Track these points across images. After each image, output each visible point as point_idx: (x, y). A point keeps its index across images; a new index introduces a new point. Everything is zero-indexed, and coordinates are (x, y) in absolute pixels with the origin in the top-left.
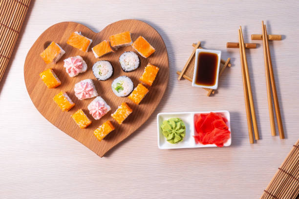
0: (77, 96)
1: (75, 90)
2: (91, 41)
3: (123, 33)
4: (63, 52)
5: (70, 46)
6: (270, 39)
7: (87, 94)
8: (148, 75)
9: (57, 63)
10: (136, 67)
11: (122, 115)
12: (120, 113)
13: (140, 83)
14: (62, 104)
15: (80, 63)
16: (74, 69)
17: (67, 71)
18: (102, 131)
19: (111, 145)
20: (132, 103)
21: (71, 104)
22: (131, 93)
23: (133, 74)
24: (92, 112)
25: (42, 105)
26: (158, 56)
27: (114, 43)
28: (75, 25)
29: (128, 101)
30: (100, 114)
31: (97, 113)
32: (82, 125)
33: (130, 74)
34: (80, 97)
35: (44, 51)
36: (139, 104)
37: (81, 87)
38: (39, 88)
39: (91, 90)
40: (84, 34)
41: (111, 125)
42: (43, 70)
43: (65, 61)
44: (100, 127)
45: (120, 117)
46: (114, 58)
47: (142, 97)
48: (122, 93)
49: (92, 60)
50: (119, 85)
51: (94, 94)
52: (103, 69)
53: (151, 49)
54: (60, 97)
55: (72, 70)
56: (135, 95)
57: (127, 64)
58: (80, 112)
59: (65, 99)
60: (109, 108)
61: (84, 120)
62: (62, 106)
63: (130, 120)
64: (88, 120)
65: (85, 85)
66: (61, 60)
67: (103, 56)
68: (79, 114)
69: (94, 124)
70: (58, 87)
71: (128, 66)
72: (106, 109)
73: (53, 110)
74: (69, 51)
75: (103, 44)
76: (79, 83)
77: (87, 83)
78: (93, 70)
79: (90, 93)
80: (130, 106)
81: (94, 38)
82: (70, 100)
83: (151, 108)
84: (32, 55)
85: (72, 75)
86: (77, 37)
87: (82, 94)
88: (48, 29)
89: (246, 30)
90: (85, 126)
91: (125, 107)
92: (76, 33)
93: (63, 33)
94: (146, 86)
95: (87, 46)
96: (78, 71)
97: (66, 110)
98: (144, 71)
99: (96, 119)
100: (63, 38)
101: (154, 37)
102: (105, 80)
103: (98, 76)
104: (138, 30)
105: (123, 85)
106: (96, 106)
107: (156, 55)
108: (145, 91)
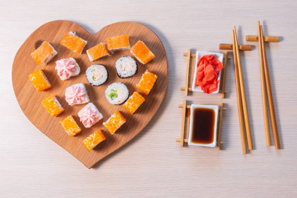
0: (67, 101)
1: (66, 95)
2: (86, 42)
3: (121, 36)
4: (55, 52)
5: (63, 46)
7: (78, 99)
8: (145, 83)
9: (48, 64)
10: (133, 73)
11: (114, 125)
12: (113, 122)
13: (136, 91)
14: (50, 109)
15: (73, 66)
16: (66, 72)
17: (59, 74)
18: (92, 140)
19: (101, 155)
20: (126, 112)
21: (61, 109)
22: (125, 101)
23: (129, 81)
24: (83, 120)
25: (29, 109)
26: (156, 63)
27: (111, 47)
28: (70, 24)
29: (121, 110)
30: (91, 121)
31: (88, 121)
32: (71, 133)
33: (126, 80)
34: (70, 102)
35: (36, 51)
36: (134, 113)
37: (73, 92)
38: (27, 89)
39: (83, 96)
40: (78, 34)
41: (102, 134)
42: (32, 72)
43: (57, 62)
44: (91, 136)
45: (113, 126)
46: (110, 62)
47: (137, 106)
48: (116, 101)
49: (86, 62)
50: (113, 92)
51: (86, 100)
52: (96, 74)
53: (151, 54)
54: (49, 101)
55: (64, 73)
56: (130, 104)
57: (124, 69)
58: (70, 118)
59: (54, 103)
60: (100, 116)
61: (74, 128)
62: (50, 111)
63: (123, 130)
64: (78, 128)
65: (78, 89)
66: (53, 61)
67: (97, 60)
68: (69, 121)
69: (84, 132)
70: (47, 90)
71: (125, 72)
72: (99, 117)
73: (41, 114)
74: (62, 52)
75: (99, 47)
76: (71, 88)
77: (79, 88)
78: (87, 75)
79: (82, 98)
80: (124, 115)
81: (89, 39)
82: (60, 105)
83: (146, 119)
84: (22, 54)
85: (63, 78)
86: (72, 38)
87: (73, 99)
88: (41, 27)
90: (75, 134)
91: (119, 116)
92: (71, 33)
93: (56, 32)
94: (143, 94)
95: (82, 46)
96: (70, 74)
97: (55, 115)
98: (140, 78)
99: (86, 127)
100: (55, 38)
101: (154, 42)
102: (99, 86)
103: (91, 81)
104: (137, 34)
105: (119, 90)
106: (87, 113)
107: (154, 62)
108: (141, 100)
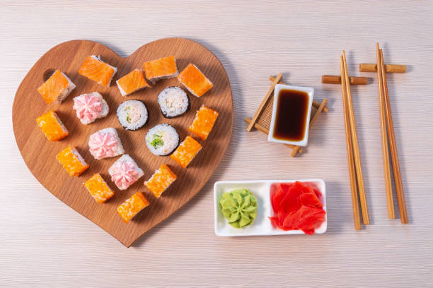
0: (92, 153)
1: (90, 144)
2: (115, 69)
3: (165, 58)
4: (72, 85)
5: (83, 76)
6: (388, 71)
7: (108, 150)
8: (201, 123)
9: (63, 102)
10: (184, 110)
11: (160, 184)
12: (159, 180)
13: (189, 135)
14: (69, 166)
15: (98, 104)
16: (88, 112)
17: (78, 115)
18: (130, 207)
19: (144, 228)
20: (177, 165)
21: (84, 165)
22: (175, 150)
23: (178, 121)
24: (115, 178)
25: (40, 166)
26: (217, 94)
27: (151, 73)
28: (92, 44)
29: (170, 163)
30: (127, 181)
31: (123, 180)
32: (100, 198)
33: (174, 121)
34: (97, 155)
35: (44, 84)
36: (188, 167)
37: (99, 140)
38: (34, 140)
39: (113, 145)
40: (104, 59)
41: (144, 198)
42: (41, 113)
43: (76, 99)
44: (127, 201)
45: (158, 186)
46: (150, 97)
47: (191, 156)
48: (161, 150)
49: (116, 98)
50: (156, 138)
51: (119, 150)
52: (131, 114)
53: (208, 83)
54: (67, 154)
55: (85, 113)
56: (182, 153)
57: (170, 105)
58: (97, 177)
59: (74, 157)
60: (140, 173)
61: (102, 190)
62: (69, 168)
63: (172, 191)
64: (109, 190)
65: (105, 137)
66: (69, 99)
67: (132, 94)
68: (96, 181)
69: (117, 196)
70: (64, 139)
71: (172, 109)
72: (138, 174)
73: (56, 174)
74: (82, 85)
75: (134, 74)
76: (96, 134)
77: (109, 133)
78: (118, 115)
79: (113, 148)
80: (172, 169)
81: (120, 64)
82: (82, 160)
83: (206, 174)
84: (26, 89)
85: (85, 121)
86: (95, 65)
87: (100, 151)
88: (51, 51)
89: (351, 57)
90: (104, 199)
91: (166, 171)
92: (93, 57)
93: (72, 57)
94: (198, 139)
95: (110, 77)
96: (95, 116)
97: (75, 174)
98: (195, 117)
99: (121, 188)
100: (72, 64)
101: (212, 64)
102: (136, 130)
103: (124, 123)
104: (187, 55)
105: (164, 136)
106: (123, 170)
107: (213, 94)
108: (197, 148)
